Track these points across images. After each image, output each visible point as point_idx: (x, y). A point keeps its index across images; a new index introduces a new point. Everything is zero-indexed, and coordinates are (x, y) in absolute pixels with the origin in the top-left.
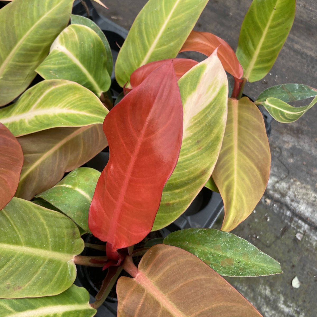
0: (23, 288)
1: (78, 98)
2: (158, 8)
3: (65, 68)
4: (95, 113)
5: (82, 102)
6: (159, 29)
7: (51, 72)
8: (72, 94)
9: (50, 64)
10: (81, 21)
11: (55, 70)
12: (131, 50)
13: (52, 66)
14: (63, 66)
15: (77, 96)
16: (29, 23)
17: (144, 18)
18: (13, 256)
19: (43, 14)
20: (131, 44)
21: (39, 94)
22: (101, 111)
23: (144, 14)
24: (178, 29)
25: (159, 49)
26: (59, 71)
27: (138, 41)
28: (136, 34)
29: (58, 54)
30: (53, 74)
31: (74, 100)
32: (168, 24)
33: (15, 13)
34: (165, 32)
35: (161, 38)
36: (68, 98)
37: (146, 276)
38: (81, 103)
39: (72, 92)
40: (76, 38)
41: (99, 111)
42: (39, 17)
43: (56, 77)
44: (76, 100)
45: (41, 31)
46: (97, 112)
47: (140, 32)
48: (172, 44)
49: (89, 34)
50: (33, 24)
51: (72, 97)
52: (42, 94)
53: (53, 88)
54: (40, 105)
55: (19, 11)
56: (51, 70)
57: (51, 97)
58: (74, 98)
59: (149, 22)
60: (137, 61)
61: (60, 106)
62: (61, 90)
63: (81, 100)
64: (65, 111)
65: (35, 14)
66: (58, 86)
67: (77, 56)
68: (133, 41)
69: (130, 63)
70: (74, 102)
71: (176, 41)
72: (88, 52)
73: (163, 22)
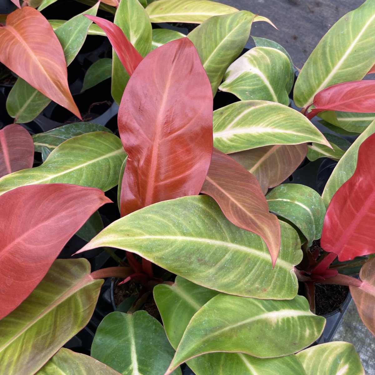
0: (267, 290)
1: (282, 118)
2: (345, 31)
3: (257, 89)
4: (303, 132)
5: (288, 121)
6: (344, 52)
7: (247, 93)
8: (275, 114)
9: (245, 85)
10: (266, 43)
11: (250, 92)
12: (312, 71)
13: (247, 88)
14: (256, 87)
15: (282, 116)
16: (214, 45)
17: (329, 40)
18: (258, 261)
19: (224, 37)
20: (312, 65)
21: (235, 114)
22: (310, 130)
23: (330, 37)
24: (366, 51)
25: (343, 70)
26: (253, 92)
27: (320, 63)
28: (319, 55)
29: (252, 76)
30: (248, 95)
31: (277, 120)
32: (355, 46)
33: (203, 36)
34: (351, 54)
35: (347, 60)
36: (271, 118)
37: (372, 285)
38: (287, 123)
39: (275, 112)
40: (268, 60)
41: (308, 130)
42: (221, 39)
43: (251, 97)
44: (281, 120)
45: (222, 53)
46: (305, 131)
47: (324, 54)
48: (359, 66)
49: (280, 57)
50: (216, 46)
51: (275, 116)
52: (239, 113)
53: (252, 108)
54: (238, 124)
55: (206, 34)
56: (246, 91)
57: (250, 117)
58: (278, 118)
59: (334, 44)
60: (317, 82)
61: (262, 126)
62: (262, 111)
63: (286, 120)
64: (269, 130)
65: (218, 36)
66: (257, 107)
67: (268, 77)
68: (315, 63)
69: (309, 83)
70: (278, 121)
71: (364, 63)
72: (278, 74)
73: (350, 44)
